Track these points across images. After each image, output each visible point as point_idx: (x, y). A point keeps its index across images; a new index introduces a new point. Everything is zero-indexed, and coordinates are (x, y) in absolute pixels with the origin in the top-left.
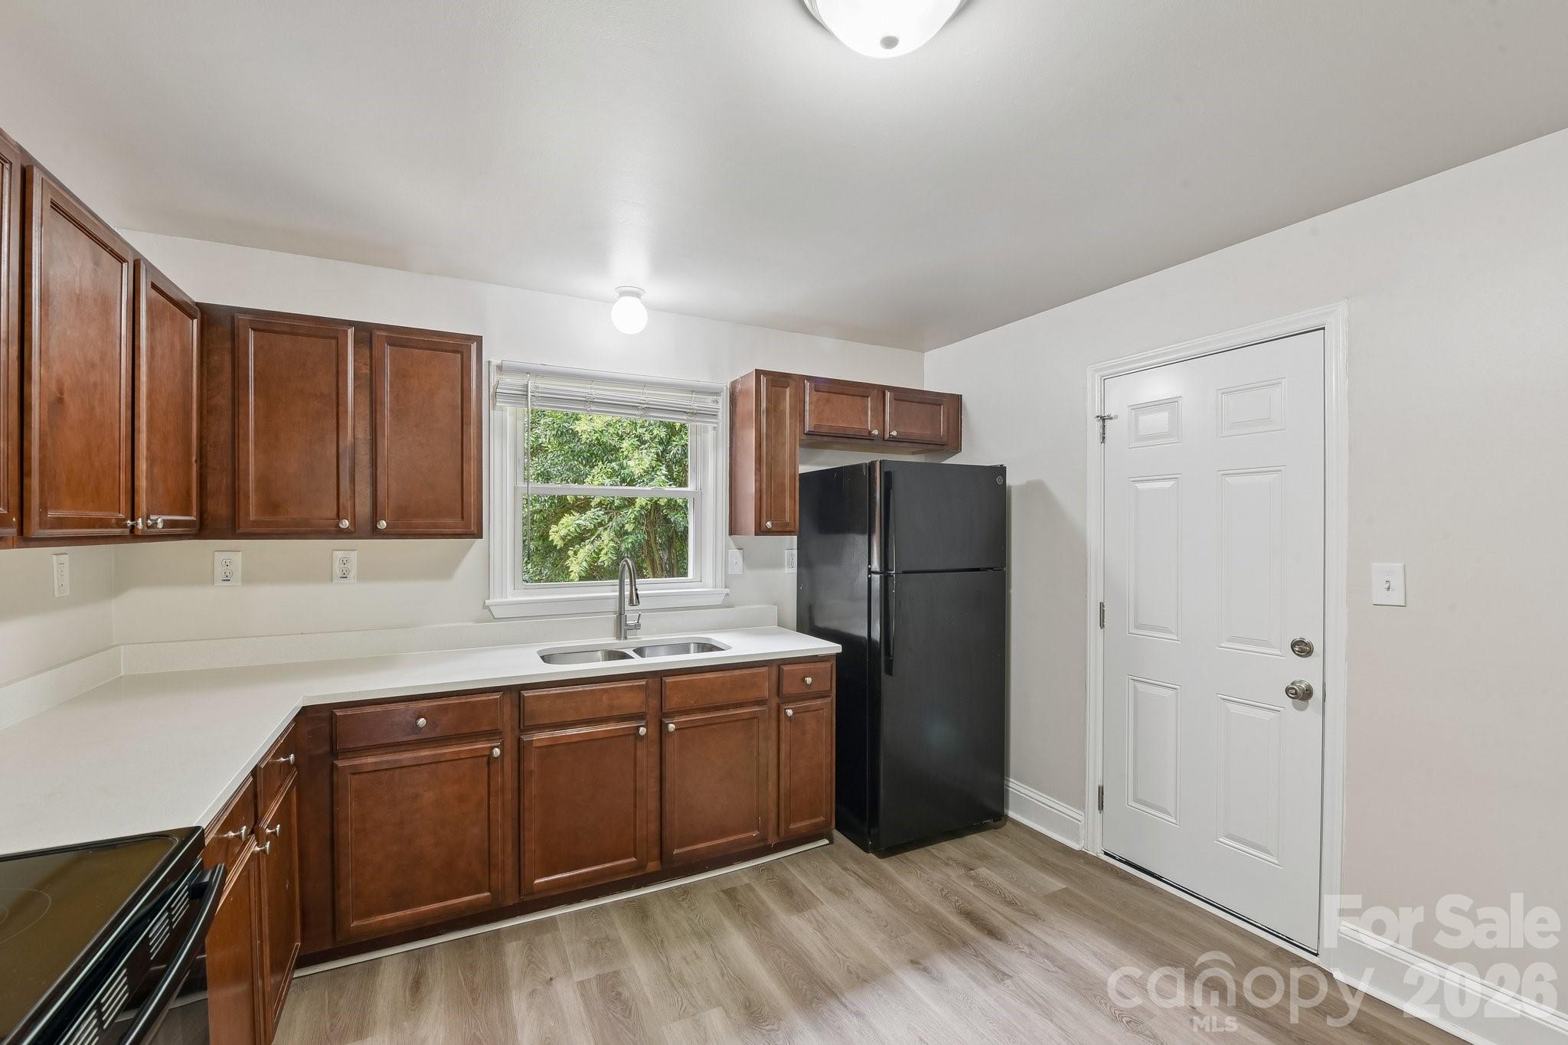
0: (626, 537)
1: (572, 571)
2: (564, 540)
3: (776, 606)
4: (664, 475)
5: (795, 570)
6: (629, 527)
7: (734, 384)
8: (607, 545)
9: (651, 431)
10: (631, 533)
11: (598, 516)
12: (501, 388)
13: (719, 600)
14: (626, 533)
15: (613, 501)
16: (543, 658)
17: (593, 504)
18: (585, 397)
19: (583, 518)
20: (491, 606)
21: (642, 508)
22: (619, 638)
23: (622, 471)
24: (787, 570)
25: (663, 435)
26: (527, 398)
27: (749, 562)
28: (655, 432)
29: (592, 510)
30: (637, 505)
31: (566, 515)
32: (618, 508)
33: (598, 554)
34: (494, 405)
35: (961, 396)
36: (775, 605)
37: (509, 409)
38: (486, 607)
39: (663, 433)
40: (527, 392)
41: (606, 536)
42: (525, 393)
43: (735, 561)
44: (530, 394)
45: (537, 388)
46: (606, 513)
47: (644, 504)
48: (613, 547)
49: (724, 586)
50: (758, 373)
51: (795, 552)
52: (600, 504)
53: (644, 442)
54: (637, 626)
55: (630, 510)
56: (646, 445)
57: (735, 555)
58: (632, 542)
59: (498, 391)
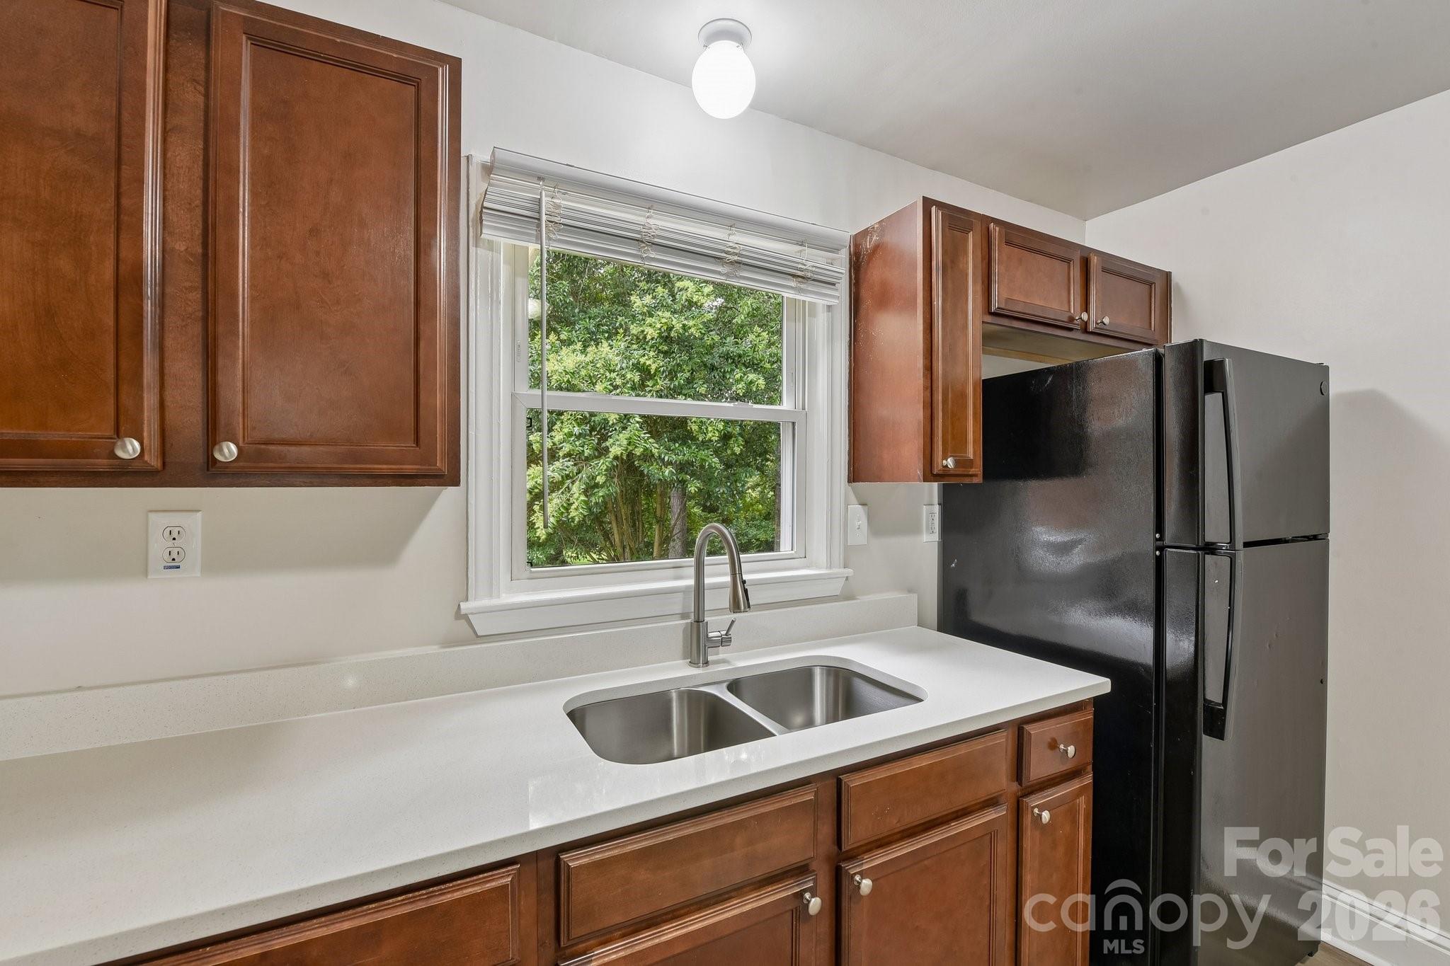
0: (596, 490)
1: (539, 528)
2: (530, 493)
3: (915, 596)
4: (638, 422)
5: (936, 537)
6: (600, 480)
7: (857, 240)
8: (577, 499)
9: (623, 376)
10: (602, 486)
11: (567, 467)
12: (491, 201)
13: (836, 588)
14: (597, 486)
15: (583, 451)
16: (572, 715)
17: (561, 454)
18: (639, 232)
19: (551, 469)
20: (472, 614)
21: (616, 458)
22: (693, 664)
23: (593, 418)
24: (925, 537)
25: (637, 379)
26: (539, 226)
27: (877, 526)
28: (629, 376)
29: (561, 460)
30: (611, 455)
31: (532, 465)
32: (587, 459)
33: (567, 510)
34: (477, 238)
35: (1170, 273)
36: (910, 591)
37: (504, 241)
38: (459, 615)
39: (636, 377)
40: (539, 212)
41: (576, 489)
42: (536, 215)
43: (857, 524)
44: (544, 218)
45: (558, 206)
46: (575, 465)
47: (619, 453)
48: (584, 501)
49: (842, 565)
50: (928, 203)
51: (937, 509)
52: (569, 455)
53: (616, 387)
54: (725, 641)
55: (602, 461)
56: (618, 391)
57: (858, 514)
58: (602, 496)
59: (486, 204)
